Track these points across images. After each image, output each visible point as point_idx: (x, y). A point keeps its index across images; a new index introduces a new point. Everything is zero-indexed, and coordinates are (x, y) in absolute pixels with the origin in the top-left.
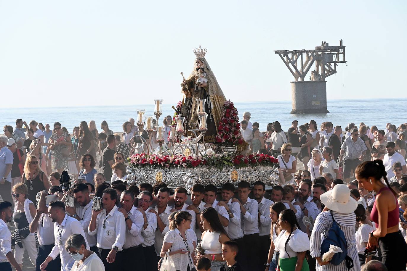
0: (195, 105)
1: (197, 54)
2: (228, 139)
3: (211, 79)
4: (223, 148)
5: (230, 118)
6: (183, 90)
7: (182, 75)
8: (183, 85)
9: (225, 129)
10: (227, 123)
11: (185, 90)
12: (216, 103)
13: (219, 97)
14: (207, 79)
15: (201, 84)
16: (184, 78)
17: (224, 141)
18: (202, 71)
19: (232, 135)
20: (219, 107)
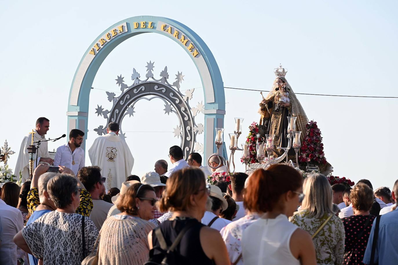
0: (275, 125)
1: (279, 74)
2: (314, 159)
3: (294, 99)
4: (308, 168)
5: (315, 138)
6: (262, 110)
7: (262, 94)
8: (262, 105)
9: (310, 149)
10: (312, 142)
11: (263, 109)
12: (298, 123)
13: (300, 117)
14: (290, 99)
15: (284, 103)
16: (263, 97)
17: (309, 160)
18: (285, 90)
19: (317, 155)
20: (301, 127)
